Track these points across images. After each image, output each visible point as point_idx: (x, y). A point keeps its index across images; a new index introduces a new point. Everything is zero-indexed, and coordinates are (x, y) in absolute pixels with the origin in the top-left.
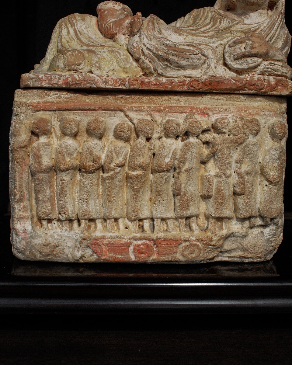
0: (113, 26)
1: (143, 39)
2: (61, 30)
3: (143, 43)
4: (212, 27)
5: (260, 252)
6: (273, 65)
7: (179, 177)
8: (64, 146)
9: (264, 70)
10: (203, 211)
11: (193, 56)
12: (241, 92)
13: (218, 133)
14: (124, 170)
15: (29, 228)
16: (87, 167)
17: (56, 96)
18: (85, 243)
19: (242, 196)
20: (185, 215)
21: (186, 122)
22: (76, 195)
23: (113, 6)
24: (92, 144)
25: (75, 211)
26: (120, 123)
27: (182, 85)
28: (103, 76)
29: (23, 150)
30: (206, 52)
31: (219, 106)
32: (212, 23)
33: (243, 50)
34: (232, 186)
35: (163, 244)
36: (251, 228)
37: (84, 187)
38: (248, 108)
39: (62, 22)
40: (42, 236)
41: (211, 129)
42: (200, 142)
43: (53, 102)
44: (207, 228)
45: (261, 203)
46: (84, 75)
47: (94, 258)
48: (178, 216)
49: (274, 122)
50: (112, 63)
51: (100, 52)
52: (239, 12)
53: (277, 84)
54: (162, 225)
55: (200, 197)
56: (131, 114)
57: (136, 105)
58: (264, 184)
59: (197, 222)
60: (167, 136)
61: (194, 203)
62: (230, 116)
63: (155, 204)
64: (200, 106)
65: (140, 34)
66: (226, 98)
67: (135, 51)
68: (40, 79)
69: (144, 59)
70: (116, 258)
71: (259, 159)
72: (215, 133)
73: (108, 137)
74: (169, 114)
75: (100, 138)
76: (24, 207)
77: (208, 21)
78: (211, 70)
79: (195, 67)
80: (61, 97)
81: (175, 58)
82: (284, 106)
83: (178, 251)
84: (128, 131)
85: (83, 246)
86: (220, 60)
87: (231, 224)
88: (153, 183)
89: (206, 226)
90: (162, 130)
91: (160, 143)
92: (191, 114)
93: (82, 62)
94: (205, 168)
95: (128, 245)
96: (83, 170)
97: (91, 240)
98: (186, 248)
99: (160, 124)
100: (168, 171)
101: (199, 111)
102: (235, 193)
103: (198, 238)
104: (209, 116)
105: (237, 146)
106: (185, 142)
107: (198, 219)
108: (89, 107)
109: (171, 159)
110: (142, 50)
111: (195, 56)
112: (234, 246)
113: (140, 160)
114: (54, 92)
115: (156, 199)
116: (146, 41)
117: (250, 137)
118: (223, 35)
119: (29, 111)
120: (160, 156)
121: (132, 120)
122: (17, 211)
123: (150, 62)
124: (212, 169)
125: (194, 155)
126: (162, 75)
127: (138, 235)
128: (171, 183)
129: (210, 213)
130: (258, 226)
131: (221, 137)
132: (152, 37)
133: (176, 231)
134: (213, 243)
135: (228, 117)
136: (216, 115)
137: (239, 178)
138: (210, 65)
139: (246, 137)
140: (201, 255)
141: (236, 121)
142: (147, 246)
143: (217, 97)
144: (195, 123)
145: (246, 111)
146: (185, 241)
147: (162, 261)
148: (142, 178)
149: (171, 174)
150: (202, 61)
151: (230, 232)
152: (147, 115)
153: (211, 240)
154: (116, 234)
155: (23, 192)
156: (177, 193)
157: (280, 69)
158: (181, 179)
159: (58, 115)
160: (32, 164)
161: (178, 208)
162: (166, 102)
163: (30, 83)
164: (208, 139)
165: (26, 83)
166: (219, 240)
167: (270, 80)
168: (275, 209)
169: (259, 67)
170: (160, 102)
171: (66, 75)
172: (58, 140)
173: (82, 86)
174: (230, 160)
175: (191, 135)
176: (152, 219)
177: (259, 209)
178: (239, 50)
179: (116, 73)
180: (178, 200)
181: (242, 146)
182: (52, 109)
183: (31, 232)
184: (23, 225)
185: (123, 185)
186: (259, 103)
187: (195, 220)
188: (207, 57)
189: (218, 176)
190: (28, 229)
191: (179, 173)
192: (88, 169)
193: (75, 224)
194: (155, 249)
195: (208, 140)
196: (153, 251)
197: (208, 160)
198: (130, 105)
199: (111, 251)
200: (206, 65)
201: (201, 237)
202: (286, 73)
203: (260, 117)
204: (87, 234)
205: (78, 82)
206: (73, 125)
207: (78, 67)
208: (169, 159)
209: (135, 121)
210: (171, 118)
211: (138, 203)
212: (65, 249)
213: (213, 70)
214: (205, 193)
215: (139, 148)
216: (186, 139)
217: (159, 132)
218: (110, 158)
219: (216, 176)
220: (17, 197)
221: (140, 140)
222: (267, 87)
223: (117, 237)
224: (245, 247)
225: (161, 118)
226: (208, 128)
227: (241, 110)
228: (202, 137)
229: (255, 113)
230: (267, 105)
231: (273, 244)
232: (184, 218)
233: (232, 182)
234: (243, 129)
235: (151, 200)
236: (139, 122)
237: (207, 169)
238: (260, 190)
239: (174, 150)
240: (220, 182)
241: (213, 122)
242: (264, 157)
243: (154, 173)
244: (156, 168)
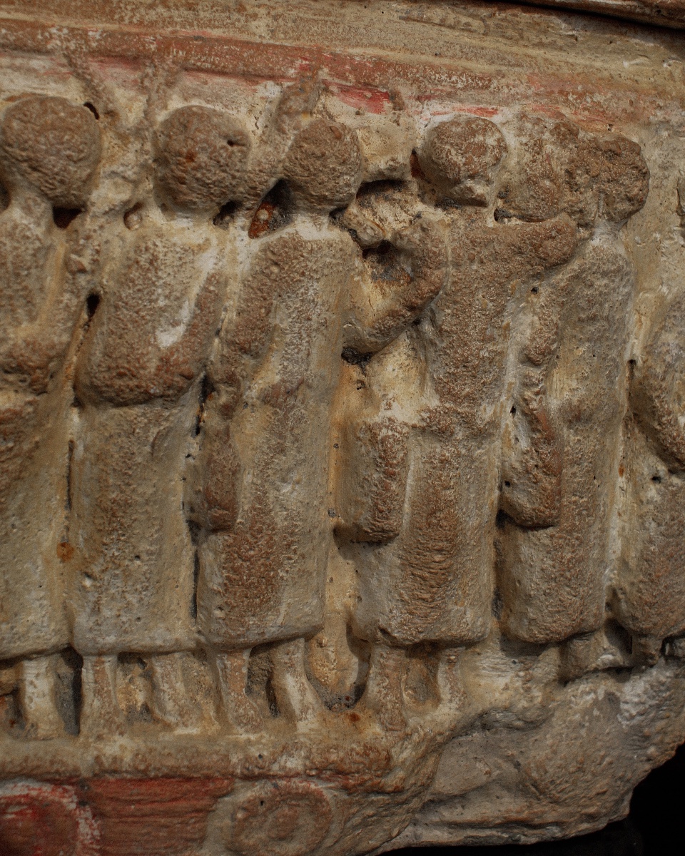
5: (598, 794)
7: (227, 432)
10: (339, 607)
13: (441, 203)
19: (542, 534)
20: (253, 637)
21: (281, 131)
31: (446, 61)
34: (494, 483)
35: (132, 802)
36: (564, 680)
38: (590, 83)
41: (409, 177)
42: (351, 242)
44: (360, 690)
45: (624, 562)
48: (217, 640)
54: (122, 681)
55: (329, 536)
58: (646, 471)
59: (306, 662)
61: (304, 573)
62: (507, 113)
63: (89, 576)
64: (351, 51)
66: (483, 20)
71: (629, 346)
72: (423, 201)
74: (188, 81)
83: (209, 830)
87: (475, 668)
88: (83, 462)
89: (352, 679)
90: (144, 166)
91: (130, 236)
92: (308, 86)
94: (362, 385)
98: (255, 815)
99: (138, 132)
100: (171, 396)
101: (351, 77)
102: (506, 518)
103: (318, 760)
104: (399, 106)
105: (537, 276)
106: (272, 238)
107: (314, 644)
109: (192, 330)
112: (479, 772)
115: (99, 548)
117: (598, 231)
120: (125, 314)
125: (317, 315)
128: (181, 464)
129: (382, 623)
130: (596, 670)
131: (461, 223)
133: (202, 718)
134: (392, 781)
135: (496, 119)
136: (435, 106)
137: (534, 443)
139: (583, 233)
140: (329, 842)
141: (539, 145)
142: (42, 811)
144: (328, 137)
145: (581, 96)
146: (250, 778)
148: (18, 436)
149: (185, 415)
151: (474, 709)
152: (63, 79)
153: (387, 765)
156: (215, 520)
158: (237, 442)
161: (218, 601)
164: (386, 226)
166: (423, 757)
170: (142, 10)
174: (499, 348)
175: (300, 203)
176: (71, 655)
177: (614, 592)
180: (216, 553)
181: (561, 278)
187: (299, 656)
189: (432, 430)
191: (227, 412)
195: (389, 237)
196: (75, 837)
197: (385, 345)
201: (333, 757)
203: (645, 133)
208: (181, 329)
210: (195, 102)
214: (364, 518)
215: (10, 258)
216: (272, 226)
217: (129, 173)
219: (423, 430)
221: (15, 213)
224: (534, 775)
225: (143, 98)
226: (392, 169)
227: (557, 88)
228: (360, 218)
229: (624, 110)
230: (671, 74)
231: (652, 750)
232: (244, 647)
233: (498, 463)
234: (573, 187)
235: (66, 551)
236: (17, 108)
237: (375, 388)
238: (622, 500)
239: (209, 280)
240: (444, 461)
241: (419, 143)
242: (656, 336)
243: (90, 408)
244: (102, 378)
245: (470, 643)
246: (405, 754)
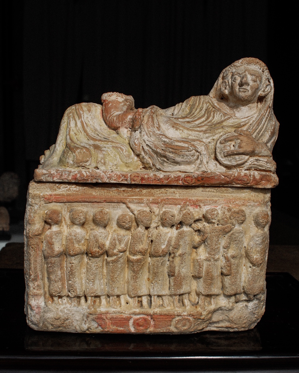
0: (116, 120)
1: (144, 136)
2: (69, 122)
3: (143, 140)
4: (206, 120)
5: (244, 323)
6: (258, 161)
7: (173, 261)
8: (73, 234)
9: (250, 166)
11: (187, 153)
12: (230, 185)
13: (208, 223)
14: (125, 254)
15: (43, 304)
16: (93, 253)
17: (66, 189)
18: (91, 317)
19: (229, 277)
20: (178, 293)
22: (83, 276)
23: (117, 98)
24: (98, 233)
25: (83, 289)
26: (122, 215)
27: (177, 180)
28: (108, 172)
29: (37, 238)
30: (199, 148)
32: (206, 115)
33: (232, 148)
34: (219, 268)
35: (159, 319)
36: (237, 302)
37: (90, 269)
38: (236, 199)
39: (70, 113)
40: (54, 311)
41: (202, 219)
42: (193, 230)
43: (63, 195)
44: (198, 302)
45: (245, 282)
46: (91, 171)
47: (99, 330)
48: (173, 294)
49: (258, 212)
50: (115, 158)
51: (105, 147)
52: (232, 104)
53: (261, 179)
54: (158, 300)
55: (191, 277)
56: (132, 206)
57: (137, 198)
58: (248, 266)
59: (189, 298)
60: (164, 225)
61: (187, 283)
62: (220, 207)
63: (152, 283)
64: (193, 198)
65: (141, 130)
66: (216, 190)
67: (136, 148)
68: (52, 174)
69: (144, 155)
70: (118, 330)
71: (244, 244)
73: (112, 225)
74: (166, 206)
75: (105, 227)
76: (38, 286)
77: (203, 112)
78: (203, 165)
79: (189, 163)
80: (71, 190)
81: (171, 155)
82: (268, 195)
83: (172, 324)
84: (129, 222)
85: (89, 319)
86: (212, 154)
87: (219, 299)
88: (151, 266)
89: (197, 301)
91: (157, 231)
92: (185, 205)
93: (89, 159)
94: (196, 252)
95: (128, 319)
96: (90, 255)
97: (96, 315)
98: (179, 322)
99: (158, 215)
100: (164, 256)
101: (192, 203)
102: (222, 274)
103: (189, 313)
104: (200, 207)
105: (225, 234)
106: (179, 230)
107: (190, 295)
108: (96, 200)
109: (167, 246)
110: (142, 147)
111: (190, 152)
112: (221, 318)
113: (140, 247)
114: (64, 185)
115: (154, 279)
116: (146, 137)
117: (236, 226)
118: (216, 131)
119: (43, 202)
120: (156, 243)
121: (133, 211)
122: (32, 289)
123: (150, 158)
124: (202, 254)
125: (187, 242)
126: (159, 170)
127: (137, 310)
128: (166, 266)
129: (200, 291)
130: (242, 301)
131: (211, 226)
132: (151, 133)
134: (202, 317)
136: (207, 206)
137: (226, 262)
138: (203, 160)
139: (233, 226)
140: (192, 327)
141: (224, 213)
142: (145, 320)
143: (208, 189)
144: (188, 214)
145: (233, 202)
146: (178, 316)
147: (158, 333)
148: (141, 262)
149: (166, 258)
150: (195, 157)
151: (218, 306)
152: (146, 207)
153: (201, 315)
154: (118, 309)
155: (37, 273)
156: (172, 275)
157: (265, 165)
158: (175, 262)
159: (68, 206)
160: (45, 250)
161: (173, 287)
162: (163, 194)
163: (43, 178)
164: (199, 227)
165: (40, 179)
166: (208, 314)
167: (256, 176)
168: (258, 287)
169: (246, 164)
170: (158, 195)
171: (75, 172)
172: (68, 228)
173: (89, 181)
174: (218, 246)
175: (184, 225)
176: (150, 296)
177: (243, 287)
178: (228, 148)
179: (119, 167)
180: (172, 280)
181: (229, 234)
182: (62, 201)
183: (44, 308)
184: (37, 302)
185: (125, 267)
186: (246, 194)
187: (187, 296)
188: (200, 153)
189: (208, 260)
190: (41, 304)
191: (173, 258)
192: (94, 255)
193: (83, 300)
194: (152, 323)
195: (199, 229)
196: (150, 324)
197: (200, 246)
198: (131, 198)
199: (113, 324)
200: (199, 160)
201: (192, 313)
202: (270, 168)
203: (246, 207)
204: (93, 309)
205: (86, 178)
206: (81, 216)
207: (86, 163)
208: (165, 245)
209: (136, 212)
210: (167, 209)
211: (138, 283)
212: (73, 322)
213: (205, 166)
214: (197, 274)
215: (139, 236)
216: (180, 228)
217: (157, 222)
218: (114, 245)
219: (206, 260)
220: (32, 277)
221: (139, 229)
222: (252, 182)
223: (119, 312)
224: (231, 319)
225: (159, 209)
226: (199, 218)
227: (229, 201)
228: (194, 226)
229: (242, 204)
230: (252, 196)
231: (256, 316)
232: (177, 295)
233: (220, 265)
234: (231, 219)
235: (149, 279)
236: (139, 213)
237: (198, 253)
238: (244, 271)
239: (169, 238)
240: (210, 265)
241: (204, 213)
242: (249, 243)
243: (152, 258)
244: (153, 253)
245: (217, 295)
246: (205, 313)
